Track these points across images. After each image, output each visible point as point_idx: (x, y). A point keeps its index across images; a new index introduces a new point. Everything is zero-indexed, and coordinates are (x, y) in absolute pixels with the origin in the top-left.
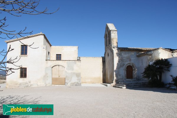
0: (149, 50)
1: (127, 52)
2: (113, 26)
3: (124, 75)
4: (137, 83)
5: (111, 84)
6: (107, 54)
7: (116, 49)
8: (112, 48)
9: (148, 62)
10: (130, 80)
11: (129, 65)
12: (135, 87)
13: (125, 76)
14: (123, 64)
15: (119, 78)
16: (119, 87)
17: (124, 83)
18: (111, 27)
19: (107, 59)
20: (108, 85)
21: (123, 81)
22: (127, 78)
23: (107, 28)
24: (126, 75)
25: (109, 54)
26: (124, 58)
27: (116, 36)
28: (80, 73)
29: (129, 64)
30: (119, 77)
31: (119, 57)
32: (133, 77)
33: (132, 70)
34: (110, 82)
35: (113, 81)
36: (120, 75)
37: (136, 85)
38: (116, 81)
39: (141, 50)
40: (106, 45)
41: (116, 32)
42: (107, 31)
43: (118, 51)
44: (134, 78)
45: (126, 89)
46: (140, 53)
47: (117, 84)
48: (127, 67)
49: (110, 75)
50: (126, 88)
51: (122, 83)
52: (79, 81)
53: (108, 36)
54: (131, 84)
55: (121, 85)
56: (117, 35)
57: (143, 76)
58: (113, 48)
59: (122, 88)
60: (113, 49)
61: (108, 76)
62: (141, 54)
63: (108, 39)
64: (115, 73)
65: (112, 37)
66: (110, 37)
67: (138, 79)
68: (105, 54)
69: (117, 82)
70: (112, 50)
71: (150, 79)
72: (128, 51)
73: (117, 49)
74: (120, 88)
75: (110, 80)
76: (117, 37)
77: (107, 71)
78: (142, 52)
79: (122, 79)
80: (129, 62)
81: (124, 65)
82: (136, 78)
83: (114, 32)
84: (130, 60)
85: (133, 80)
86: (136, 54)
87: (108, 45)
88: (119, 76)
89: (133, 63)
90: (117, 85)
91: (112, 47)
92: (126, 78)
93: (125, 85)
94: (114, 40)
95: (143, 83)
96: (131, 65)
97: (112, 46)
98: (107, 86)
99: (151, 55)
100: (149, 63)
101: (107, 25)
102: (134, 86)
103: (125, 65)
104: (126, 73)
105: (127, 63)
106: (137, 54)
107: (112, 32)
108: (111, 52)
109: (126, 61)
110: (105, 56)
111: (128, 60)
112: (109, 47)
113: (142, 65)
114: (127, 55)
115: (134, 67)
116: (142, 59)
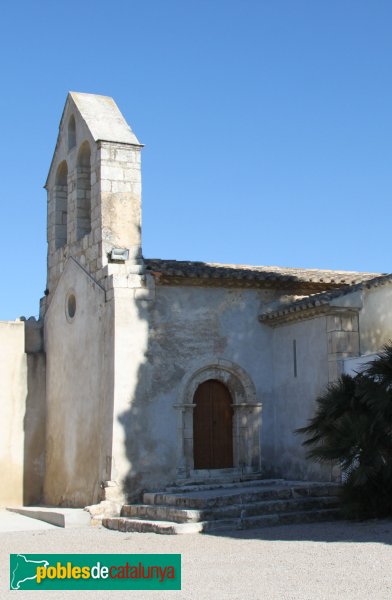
0: (338, 282)
1: (201, 293)
2: (116, 114)
3: (180, 445)
4: (265, 496)
5: (93, 508)
6: (60, 302)
7: (132, 267)
8: (105, 260)
9: (333, 358)
10: (215, 473)
11: (209, 376)
12: (257, 524)
13: (185, 453)
14: (171, 368)
15: (147, 464)
16: (147, 529)
17: (182, 496)
18: (101, 116)
19: (63, 338)
20: (70, 515)
21: (174, 487)
22: (197, 466)
23: (73, 122)
24: (191, 444)
25: (81, 304)
26: (182, 328)
27: (132, 183)
29: (210, 368)
30: (147, 459)
31: (152, 326)
32: (237, 460)
33: (232, 412)
34: (77, 496)
35: (104, 485)
36: (151, 446)
37: (264, 510)
38: (129, 484)
39: (289, 284)
40: (58, 240)
41: (136, 157)
42: (72, 144)
43: (144, 282)
44: (244, 464)
45: (207, 536)
46: (285, 299)
47: (134, 508)
48: (201, 387)
49: (79, 445)
50: (203, 532)
51: (171, 498)
53: (73, 174)
54: (231, 500)
55: (160, 511)
56: (139, 176)
57: (309, 448)
58: (111, 261)
59: (170, 531)
60: (113, 269)
61: (67, 455)
62: (287, 307)
63: (73, 195)
64: (118, 433)
65: (105, 187)
66: (88, 187)
67: (269, 469)
68: (45, 304)
69: (134, 489)
70: (99, 275)
71: (356, 463)
72: (205, 284)
73: (138, 268)
74: (158, 531)
75: (82, 483)
76: (138, 189)
77: (55, 418)
78: (297, 297)
79: (166, 470)
80: (210, 359)
81: (179, 375)
82: (255, 464)
83: (123, 155)
84: (221, 345)
85: (236, 473)
86: (258, 303)
87: (72, 237)
88: (143, 453)
89: (235, 367)
90: (129, 515)
91: (100, 256)
92: (192, 463)
93: (193, 514)
94: (118, 207)
95: (301, 491)
96: (226, 377)
97: (106, 249)
98: (59, 522)
99: (352, 313)
100: (341, 364)
101: (69, 100)
102: (251, 512)
103: (185, 380)
104: (190, 432)
105: (198, 366)
106: (261, 307)
107: (105, 154)
108: (94, 286)
109: (193, 349)
110: (47, 315)
111: (204, 344)
112: (83, 252)
113: (296, 375)
114: (201, 310)
115: (242, 392)
116: (295, 342)
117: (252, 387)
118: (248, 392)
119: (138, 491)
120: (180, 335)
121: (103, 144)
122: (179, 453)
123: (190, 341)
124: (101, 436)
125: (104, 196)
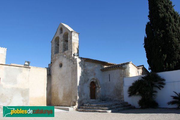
5: (74, 107)
6: (56, 64)
8: (73, 55)
11: (92, 80)
14: (87, 78)
15: (83, 98)
25: (64, 65)
26: (89, 70)
28: (29, 89)
30: (83, 97)
35: (75, 102)
36: (84, 94)
40: (55, 52)
44: (98, 98)
48: (91, 83)
52: (25, 103)
53: (61, 39)
60: (75, 57)
63: (61, 43)
70: (71, 58)
79: (87, 99)
80: (93, 77)
81: (88, 80)
82: (100, 98)
83: (76, 35)
84: (95, 74)
86: (100, 67)
87: (61, 51)
88: (83, 96)
89: (97, 79)
91: (71, 54)
92: (90, 98)
94: (75, 45)
96: (95, 81)
97: (73, 53)
99: (124, 69)
104: (90, 91)
105: (91, 78)
107: (73, 34)
108: (69, 61)
109: (90, 75)
110: (51, 67)
111: (92, 74)
112: (65, 54)
113: (110, 81)
114: (92, 67)
115: (97, 84)
116: (109, 75)
117: (100, 83)
118: (99, 84)
119: (82, 103)
120: (88, 72)
121: (73, 32)
122: (89, 96)
123: (90, 73)
124: (73, 92)
125: (73, 42)
